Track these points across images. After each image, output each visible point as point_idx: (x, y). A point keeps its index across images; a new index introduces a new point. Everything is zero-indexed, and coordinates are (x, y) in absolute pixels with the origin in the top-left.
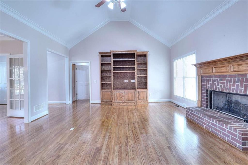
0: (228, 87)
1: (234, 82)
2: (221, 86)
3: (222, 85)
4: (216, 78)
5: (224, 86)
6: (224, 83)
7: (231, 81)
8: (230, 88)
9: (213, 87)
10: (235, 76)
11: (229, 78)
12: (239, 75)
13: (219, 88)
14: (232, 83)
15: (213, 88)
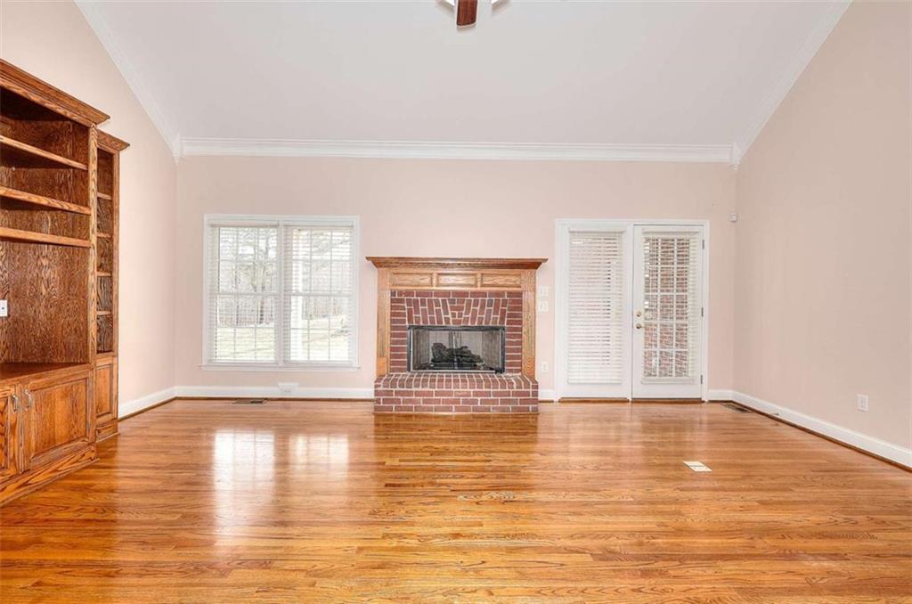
0: (470, 316)
1: (483, 307)
2: (454, 315)
3: (457, 312)
4: (440, 299)
5: (460, 315)
6: (460, 309)
7: (476, 305)
8: (473, 319)
9: (432, 319)
10: (484, 294)
11: (473, 299)
12: (492, 294)
13: (447, 320)
14: (478, 308)
15: (432, 321)
